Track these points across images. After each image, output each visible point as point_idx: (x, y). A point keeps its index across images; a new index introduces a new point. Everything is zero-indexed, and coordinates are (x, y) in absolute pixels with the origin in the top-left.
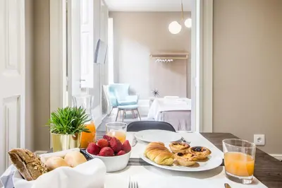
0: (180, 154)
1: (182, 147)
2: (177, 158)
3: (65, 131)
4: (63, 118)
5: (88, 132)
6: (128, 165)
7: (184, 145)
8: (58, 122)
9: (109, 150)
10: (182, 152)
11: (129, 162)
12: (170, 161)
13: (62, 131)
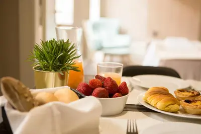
0: (188, 101)
1: (190, 94)
2: (183, 104)
3: (51, 68)
4: (48, 53)
5: (77, 71)
6: (124, 110)
7: (193, 93)
8: (42, 57)
9: (103, 91)
10: (191, 99)
11: (125, 107)
12: (175, 107)
13: (46, 68)
